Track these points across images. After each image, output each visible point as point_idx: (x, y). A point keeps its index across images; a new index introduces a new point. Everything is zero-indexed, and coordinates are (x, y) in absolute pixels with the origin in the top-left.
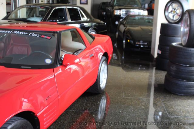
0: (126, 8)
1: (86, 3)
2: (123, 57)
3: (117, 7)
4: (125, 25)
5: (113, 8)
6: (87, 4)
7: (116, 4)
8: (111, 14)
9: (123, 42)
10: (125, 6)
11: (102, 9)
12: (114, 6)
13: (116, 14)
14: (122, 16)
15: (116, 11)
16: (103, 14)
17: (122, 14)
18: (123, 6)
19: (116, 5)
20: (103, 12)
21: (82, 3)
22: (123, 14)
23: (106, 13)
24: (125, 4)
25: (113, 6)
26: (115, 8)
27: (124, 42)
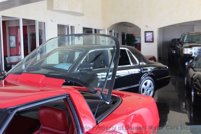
0: (199, 45)
1: (151, 40)
2: (192, 115)
3: (187, 45)
4: (195, 69)
5: (182, 46)
6: (153, 42)
7: (186, 40)
8: (180, 53)
9: (191, 94)
10: (198, 43)
11: (172, 46)
12: (184, 43)
13: (185, 53)
14: (193, 55)
15: (185, 49)
16: (173, 52)
17: (193, 53)
18: (195, 42)
19: (186, 43)
20: (173, 51)
21: (147, 41)
22: (195, 52)
23: (176, 52)
24: (198, 40)
25: (182, 43)
26: (184, 45)
27: (193, 93)
